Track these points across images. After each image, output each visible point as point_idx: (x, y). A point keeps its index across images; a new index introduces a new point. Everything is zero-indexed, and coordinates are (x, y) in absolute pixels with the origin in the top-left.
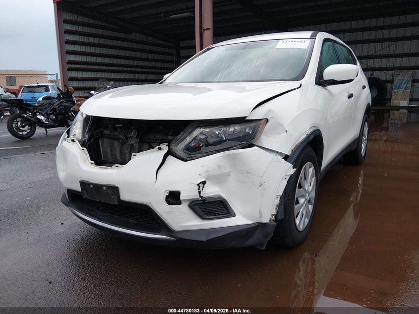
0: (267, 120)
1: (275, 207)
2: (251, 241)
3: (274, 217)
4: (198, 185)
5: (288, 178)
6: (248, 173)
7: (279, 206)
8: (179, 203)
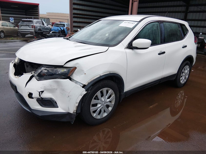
0: (76, 68)
1: (76, 107)
2: (64, 120)
3: (75, 111)
4: (39, 92)
5: (83, 95)
6: (63, 90)
7: (78, 107)
8: (33, 98)
